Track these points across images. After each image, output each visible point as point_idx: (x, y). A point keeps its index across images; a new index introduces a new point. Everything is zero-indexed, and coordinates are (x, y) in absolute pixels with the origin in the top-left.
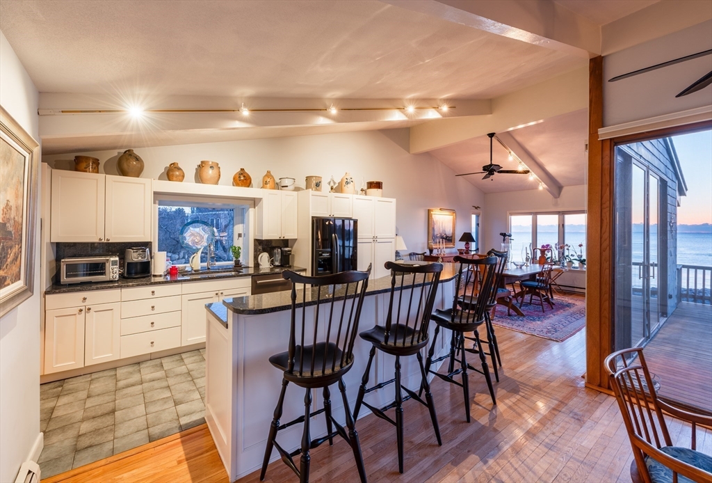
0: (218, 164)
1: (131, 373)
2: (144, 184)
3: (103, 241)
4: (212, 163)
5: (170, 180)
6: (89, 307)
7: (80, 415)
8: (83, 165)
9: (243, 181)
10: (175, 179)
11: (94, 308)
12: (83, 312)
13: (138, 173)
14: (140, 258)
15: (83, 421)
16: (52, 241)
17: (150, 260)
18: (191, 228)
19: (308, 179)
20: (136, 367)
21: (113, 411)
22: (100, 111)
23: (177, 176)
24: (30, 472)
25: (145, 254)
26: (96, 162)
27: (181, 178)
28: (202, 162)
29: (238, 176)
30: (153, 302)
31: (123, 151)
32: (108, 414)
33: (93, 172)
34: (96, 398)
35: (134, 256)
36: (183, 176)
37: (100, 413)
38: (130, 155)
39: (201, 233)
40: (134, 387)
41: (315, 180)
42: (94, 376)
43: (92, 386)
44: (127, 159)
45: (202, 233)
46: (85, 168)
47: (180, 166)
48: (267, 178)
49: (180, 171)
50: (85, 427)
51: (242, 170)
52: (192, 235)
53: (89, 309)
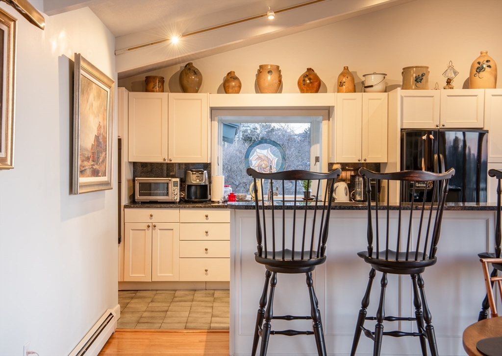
0: (278, 67)
1: (187, 295)
2: (201, 100)
3: (167, 161)
4: (271, 66)
5: (226, 93)
6: (155, 224)
7: (144, 308)
8: (151, 85)
9: (308, 85)
10: (230, 90)
11: (159, 226)
12: (151, 228)
13: (196, 88)
14: (198, 181)
15: (145, 311)
16: (129, 161)
17: (207, 183)
18: (258, 150)
19: (406, 71)
20: (192, 292)
21: (167, 311)
22: (152, 44)
23: (233, 87)
24: (111, 314)
25: (202, 177)
26: (162, 80)
27: (236, 89)
28: (261, 67)
29: (302, 79)
30: (207, 227)
31: (184, 65)
32: (162, 312)
33: (159, 92)
34: (157, 303)
35: (194, 179)
36: (240, 87)
37: (157, 310)
38: (190, 69)
39: (269, 157)
40: (185, 303)
41: (415, 72)
42: (158, 292)
43: (156, 297)
44: (187, 74)
45: (271, 156)
46: (153, 88)
47: (237, 75)
48: (342, 77)
49: (236, 81)
50: (145, 314)
51: (309, 70)
52: (259, 158)
53: (155, 226)
